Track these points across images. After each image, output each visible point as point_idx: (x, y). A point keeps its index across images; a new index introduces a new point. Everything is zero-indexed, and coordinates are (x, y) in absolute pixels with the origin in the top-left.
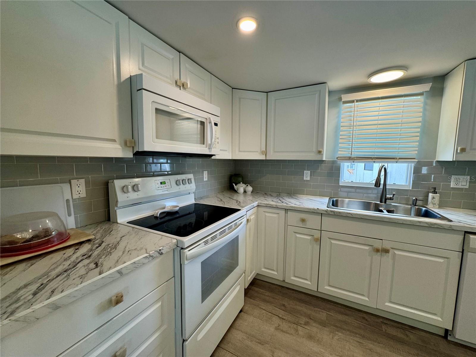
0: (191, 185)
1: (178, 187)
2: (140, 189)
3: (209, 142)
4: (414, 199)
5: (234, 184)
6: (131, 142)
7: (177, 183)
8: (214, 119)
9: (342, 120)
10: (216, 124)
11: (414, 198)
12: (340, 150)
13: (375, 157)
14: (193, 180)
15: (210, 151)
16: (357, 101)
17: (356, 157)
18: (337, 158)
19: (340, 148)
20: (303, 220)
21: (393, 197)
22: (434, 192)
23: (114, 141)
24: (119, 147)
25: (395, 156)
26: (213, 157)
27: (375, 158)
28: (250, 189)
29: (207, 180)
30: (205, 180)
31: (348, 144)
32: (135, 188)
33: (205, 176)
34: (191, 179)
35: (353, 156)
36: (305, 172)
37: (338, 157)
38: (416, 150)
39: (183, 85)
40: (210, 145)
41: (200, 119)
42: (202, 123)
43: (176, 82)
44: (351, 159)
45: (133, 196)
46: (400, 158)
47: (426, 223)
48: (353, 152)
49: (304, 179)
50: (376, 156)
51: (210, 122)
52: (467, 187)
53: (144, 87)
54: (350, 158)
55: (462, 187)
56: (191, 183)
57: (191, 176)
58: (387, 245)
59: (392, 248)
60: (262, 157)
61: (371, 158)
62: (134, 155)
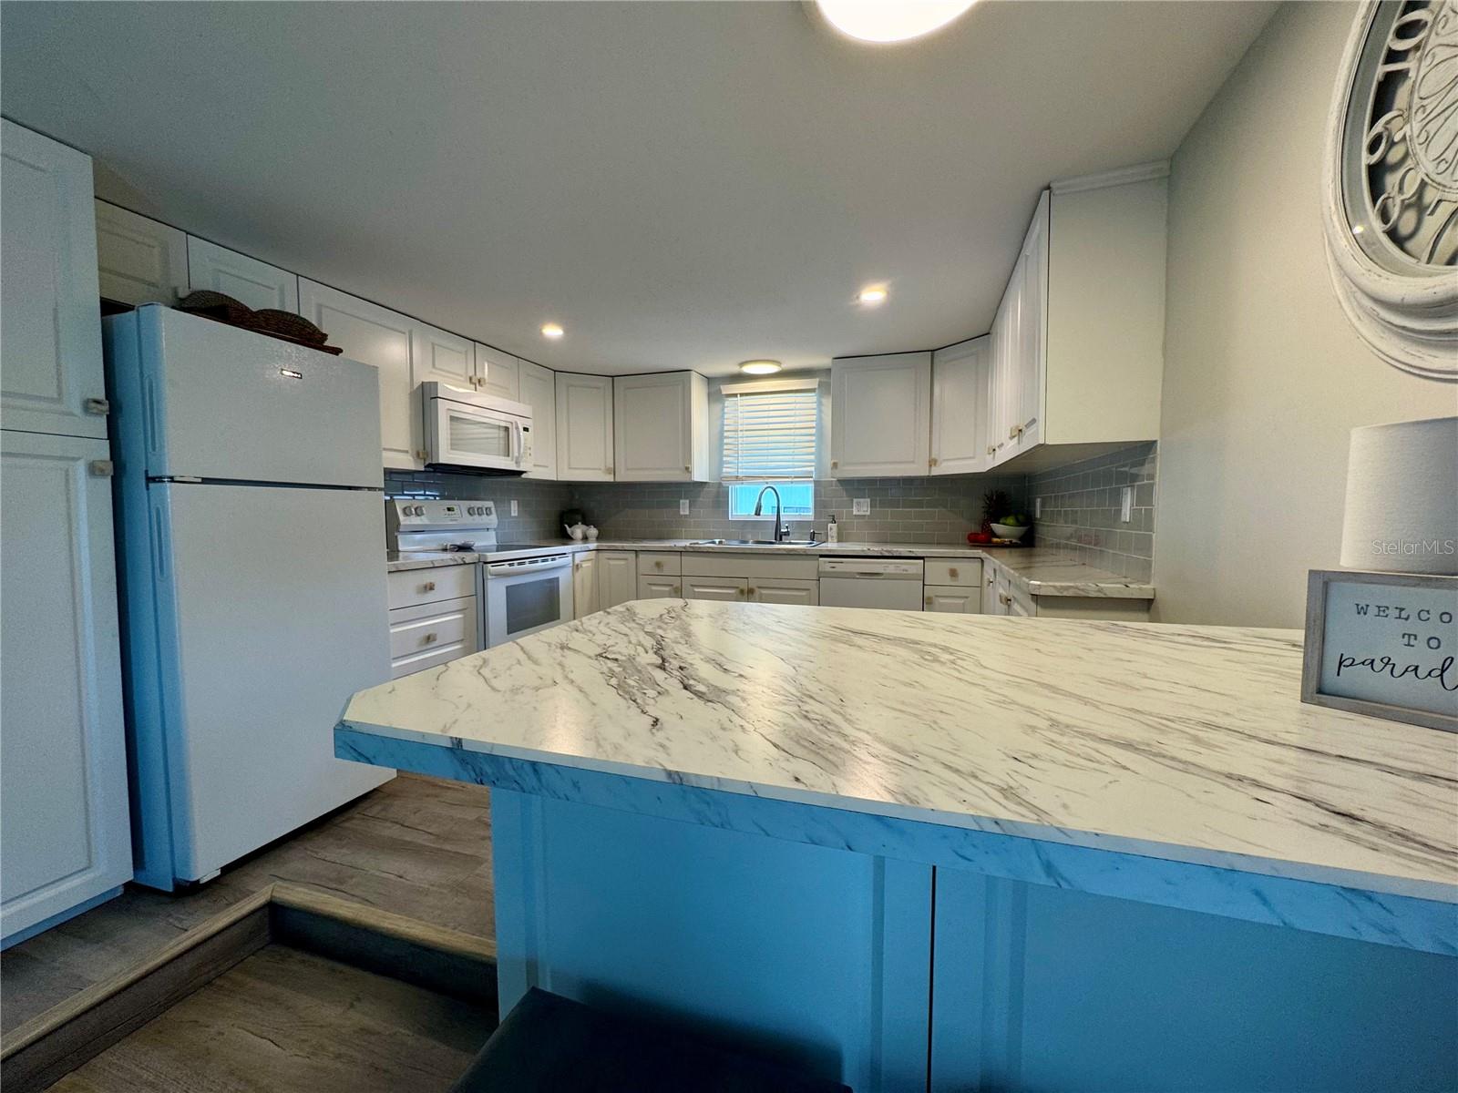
0: (490, 517)
1: (472, 518)
2: (424, 512)
3: (516, 454)
4: (812, 532)
5: (566, 526)
6: (424, 453)
7: (470, 511)
8: (521, 423)
9: (726, 422)
10: (526, 429)
13: (766, 475)
14: (493, 509)
15: (519, 466)
16: (742, 395)
17: (744, 476)
18: (723, 478)
20: (658, 565)
21: (788, 531)
22: (833, 522)
23: (407, 452)
24: (411, 458)
25: (790, 475)
26: (524, 476)
27: (767, 477)
28: (593, 531)
29: (516, 514)
30: (513, 514)
32: (418, 511)
33: (514, 508)
34: (490, 508)
35: (740, 475)
36: (681, 501)
38: (813, 466)
39: (479, 381)
40: (517, 458)
41: (503, 424)
42: (507, 429)
43: (471, 379)
45: (415, 521)
46: (795, 477)
47: (784, 549)
48: (741, 469)
49: (682, 513)
51: (517, 428)
52: (868, 513)
53: (439, 395)
54: (738, 479)
55: (864, 514)
56: (491, 513)
57: (490, 504)
58: (753, 583)
59: (759, 587)
60: (609, 478)
61: (762, 477)
62: (425, 467)
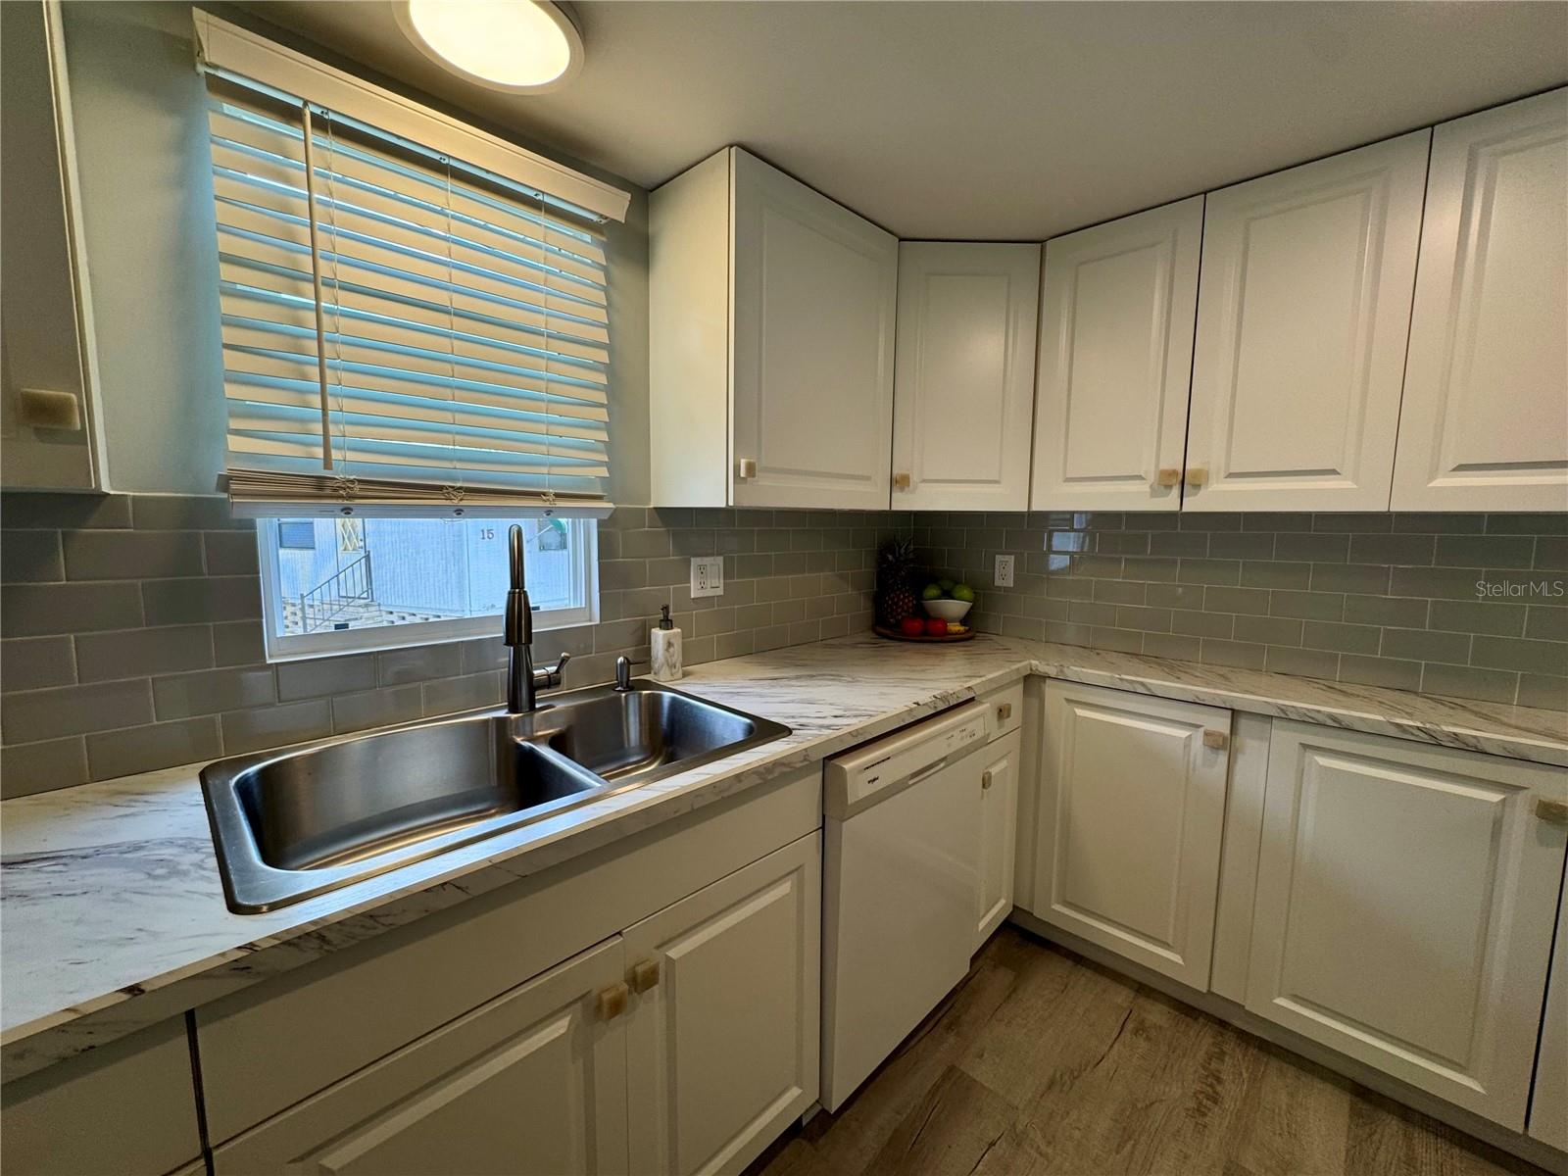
4: (622, 664)
11: (620, 660)
12: (234, 424)
13: (459, 485)
17: (360, 481)
18: (224, 483)
19: (233, 415)
21: (557, 672)
22: (666, 623)
25: (538, 486)
27: (460, 488)
31: (292, 395)
35: (338, 473)
37: (230, 478)
38: (600, 464)
44: (328, 492)
46: (557, 495)
48: (339, 448)
50: (465, 480)
52: (720, 592)
54: (321, 488)
55: (712, 594)
61: (441, 488)
